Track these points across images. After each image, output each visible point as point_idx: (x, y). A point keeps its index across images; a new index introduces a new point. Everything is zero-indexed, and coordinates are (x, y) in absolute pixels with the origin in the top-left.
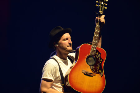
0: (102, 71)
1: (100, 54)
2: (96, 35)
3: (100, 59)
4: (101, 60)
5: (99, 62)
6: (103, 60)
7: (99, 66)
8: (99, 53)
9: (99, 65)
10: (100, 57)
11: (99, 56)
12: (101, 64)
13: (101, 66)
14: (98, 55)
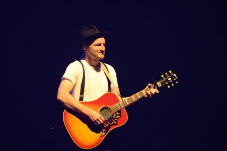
0: (106, 132)
1: (119, 117)
2: (133, 97)
3: (115, 121)
4: (115, 123)
5: (111, 122)
6: (116, 124)
7: (107, 125)
8: (120, 115)
9: (109, 124)
10: (118, 119)
11: (117, 117)
12: (112, 125)
13: (110, 126)
14: (116, 115)
